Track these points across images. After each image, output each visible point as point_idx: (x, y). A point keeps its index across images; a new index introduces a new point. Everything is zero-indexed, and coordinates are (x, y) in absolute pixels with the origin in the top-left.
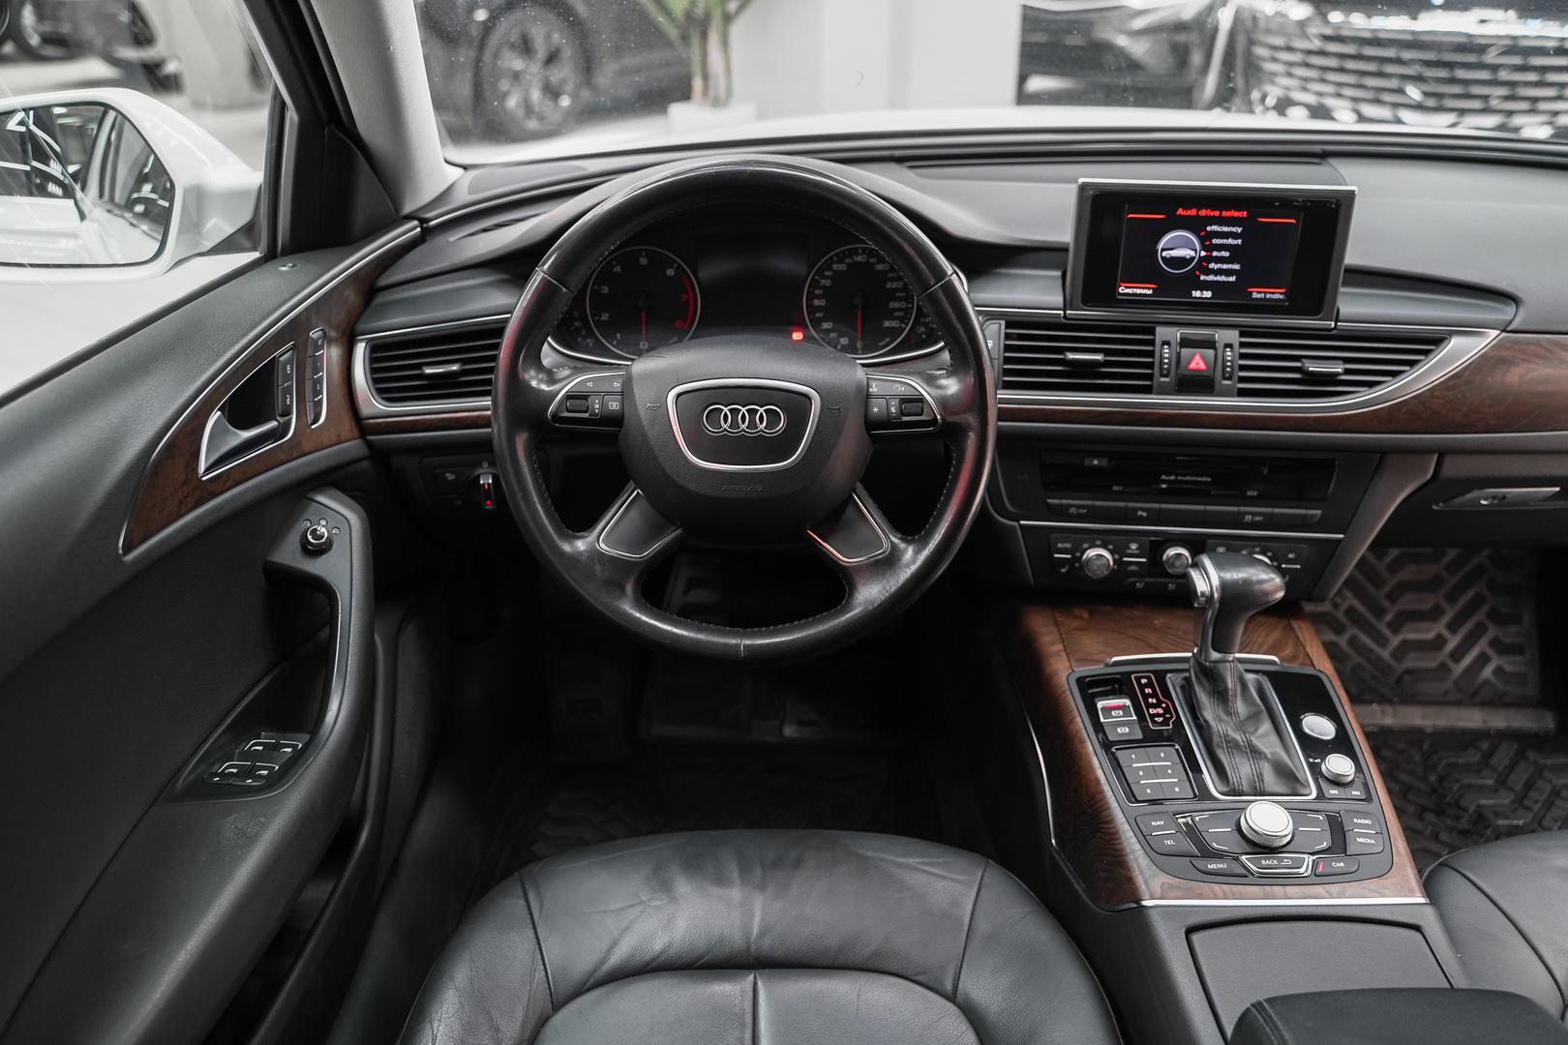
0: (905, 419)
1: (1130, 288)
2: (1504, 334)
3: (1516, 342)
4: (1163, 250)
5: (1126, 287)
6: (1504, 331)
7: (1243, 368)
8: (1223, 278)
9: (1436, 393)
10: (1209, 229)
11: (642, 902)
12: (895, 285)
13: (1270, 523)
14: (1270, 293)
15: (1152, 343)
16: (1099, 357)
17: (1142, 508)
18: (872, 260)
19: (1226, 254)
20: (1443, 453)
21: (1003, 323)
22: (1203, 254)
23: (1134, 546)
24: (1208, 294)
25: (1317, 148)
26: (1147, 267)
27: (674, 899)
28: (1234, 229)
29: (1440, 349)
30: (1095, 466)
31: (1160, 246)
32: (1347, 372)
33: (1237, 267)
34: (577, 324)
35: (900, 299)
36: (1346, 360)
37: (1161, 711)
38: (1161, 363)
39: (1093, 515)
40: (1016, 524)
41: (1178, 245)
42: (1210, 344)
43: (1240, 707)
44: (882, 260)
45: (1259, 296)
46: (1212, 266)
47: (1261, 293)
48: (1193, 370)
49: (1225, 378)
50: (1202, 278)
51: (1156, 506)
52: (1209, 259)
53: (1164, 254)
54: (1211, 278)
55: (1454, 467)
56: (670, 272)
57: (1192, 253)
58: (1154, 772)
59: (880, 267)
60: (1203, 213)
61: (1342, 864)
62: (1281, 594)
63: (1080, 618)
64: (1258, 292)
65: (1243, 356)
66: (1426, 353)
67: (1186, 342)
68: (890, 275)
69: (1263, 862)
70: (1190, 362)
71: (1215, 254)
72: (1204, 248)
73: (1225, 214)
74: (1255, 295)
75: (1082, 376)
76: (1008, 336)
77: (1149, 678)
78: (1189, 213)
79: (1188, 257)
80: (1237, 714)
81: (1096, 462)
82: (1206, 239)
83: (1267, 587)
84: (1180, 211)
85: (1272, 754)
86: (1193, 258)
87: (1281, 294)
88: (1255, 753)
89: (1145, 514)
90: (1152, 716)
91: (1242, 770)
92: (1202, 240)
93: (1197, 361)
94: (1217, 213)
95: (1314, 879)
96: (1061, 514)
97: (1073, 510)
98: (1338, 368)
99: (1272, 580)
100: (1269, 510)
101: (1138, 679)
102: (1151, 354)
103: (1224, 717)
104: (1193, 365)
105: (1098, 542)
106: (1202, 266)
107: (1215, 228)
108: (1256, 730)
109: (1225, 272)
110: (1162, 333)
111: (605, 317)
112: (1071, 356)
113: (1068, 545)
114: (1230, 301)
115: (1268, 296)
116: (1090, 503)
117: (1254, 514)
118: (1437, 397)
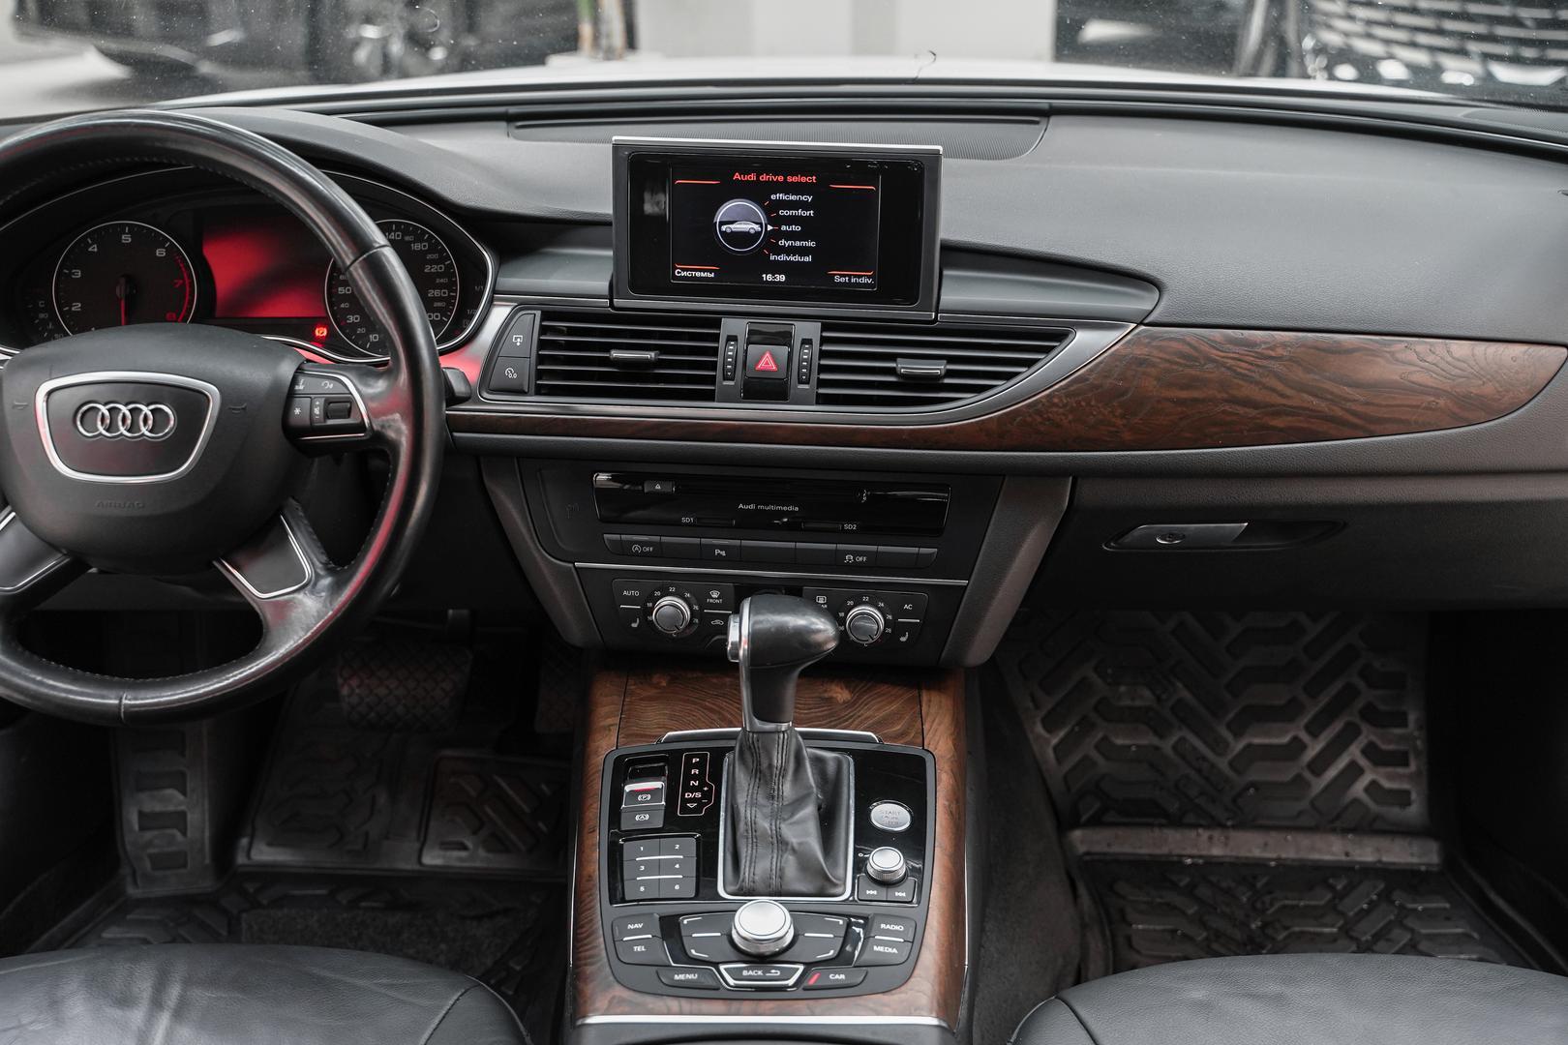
0: (330, 422)
1: (687, 270)
2: (1143, 327)
3: (1153, 337)
4: (722, 223)
5: (683, 270)
6: (1141, 323)
7: (823, 369)
8: (797, 258)
9: (1056, 400)
10: (773, 197)
11: (20, 1026)
12: (435, 269)
13: (876, 565)
14: (855, 276)
15: (716, 338)
16: (650, 355)
17: (720, 545)
18: (407, 238)
19: (797, 228)
20: (1078, 474)
21: (538, 313)
22: (770, 228)
23: (715, 594)
24: (781, 278)
25: (1044, 104)
26: (705, 244)
27: (59, 1022)
28: (803, 198)
29: (1064, 344)
30: (657, 493)
31: (718, 219)
32: (950, 374)
33: (811, 244)
34: (42, 316)
35: (441, 287)
36: (951, 360)
37: (698, 795)
38: (725, 364)
39: (661, 555)
40: (571, 565)
41: (739, 217)
42: (784, 338)
43: (787, 789)
44: (419, 239)
45: (842, 280)
46: (782, 242)
47: (844, 276)
48: (762, 371)
49: (801, 382)
50: (772, 258)
51: (737, 542)
52: (778, 234)
53: (724, 228)
54: (782, 258)
55: (1093, 493)
56: (160, 253)
57: (757, 228)
58: (659, 867)
59: (417, 247)
60: (764, 178)
61: (842, 977)
62: (832, 645)
63: (657, 686)
64: (842, 276)
65: (823, 354)
66: (1047, 350)
67: (756, 337)
68: (429, 257)
69: (745, 973)
70: (759, 362)
71: (784, 228)
72: (770, 221)
73: (790, 179)
74: (837, 279)
75: (634, 381)
76: (544, 330)
77: (703, 757)
78: (747, 178)
79: (752, 231)
80: (780, 797)
81: (658, 487)
82: (771, 210)
83: (820, 637)
84: (737, 176)
85: (800, 844)
86: (758, 234)
87: (869, 277)
88: (782, 843)
89: (723, 553)
90: (685, 801)
91: (759, 865)
92: (767, 211)
93: (767, 360)
94: (781, 178)
95: (800, 993)
96: (623, 553)
97: (636, 548)
98: (938, 368)
99: (825, 631)
100: (873, 548)
101: (689, 758)
102: (714, 352)
103: (761, 800)
104: (761, 365)
105: (672, 589)
106: (771, 241)
107: (781, 196)
108: (793, 815)
109: (798, 251)
110: (729, 326)
111: (77, 307)
112: (615, 354)
113: (637, 593)
114: (806, 285)
115: (853, 280)
116: (656, 538)
117: (856, 553)
118: (1055, 405)
